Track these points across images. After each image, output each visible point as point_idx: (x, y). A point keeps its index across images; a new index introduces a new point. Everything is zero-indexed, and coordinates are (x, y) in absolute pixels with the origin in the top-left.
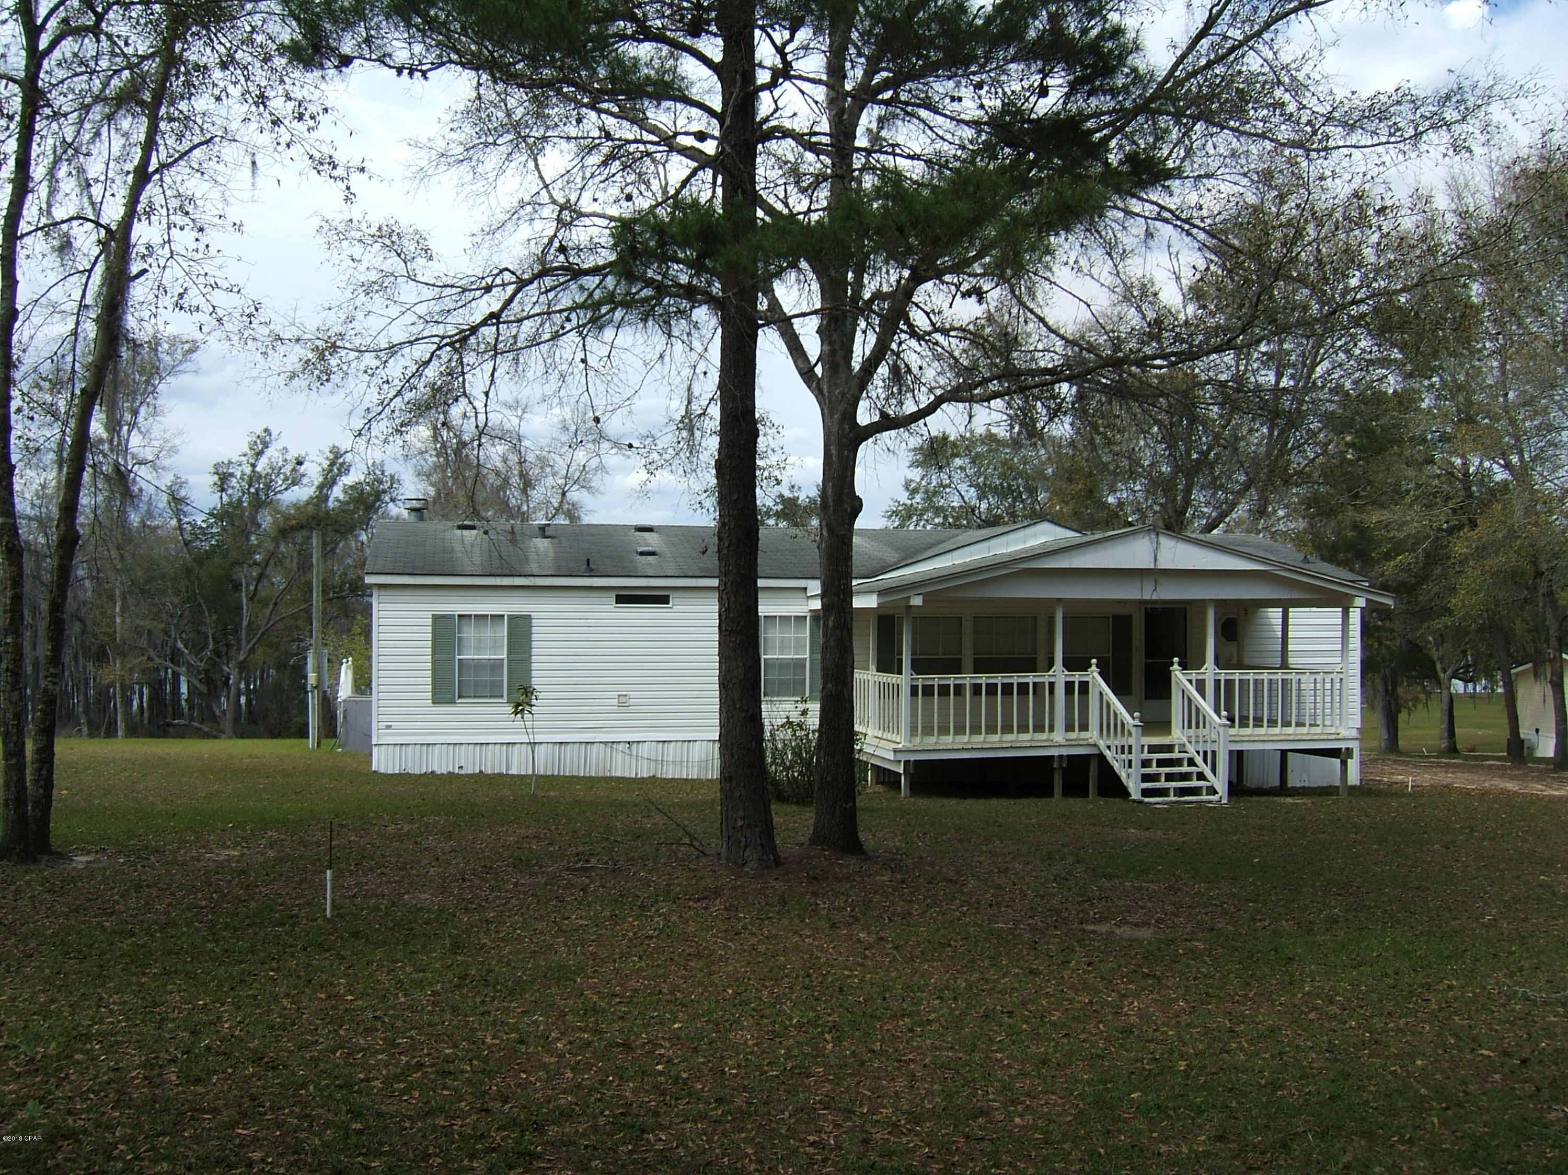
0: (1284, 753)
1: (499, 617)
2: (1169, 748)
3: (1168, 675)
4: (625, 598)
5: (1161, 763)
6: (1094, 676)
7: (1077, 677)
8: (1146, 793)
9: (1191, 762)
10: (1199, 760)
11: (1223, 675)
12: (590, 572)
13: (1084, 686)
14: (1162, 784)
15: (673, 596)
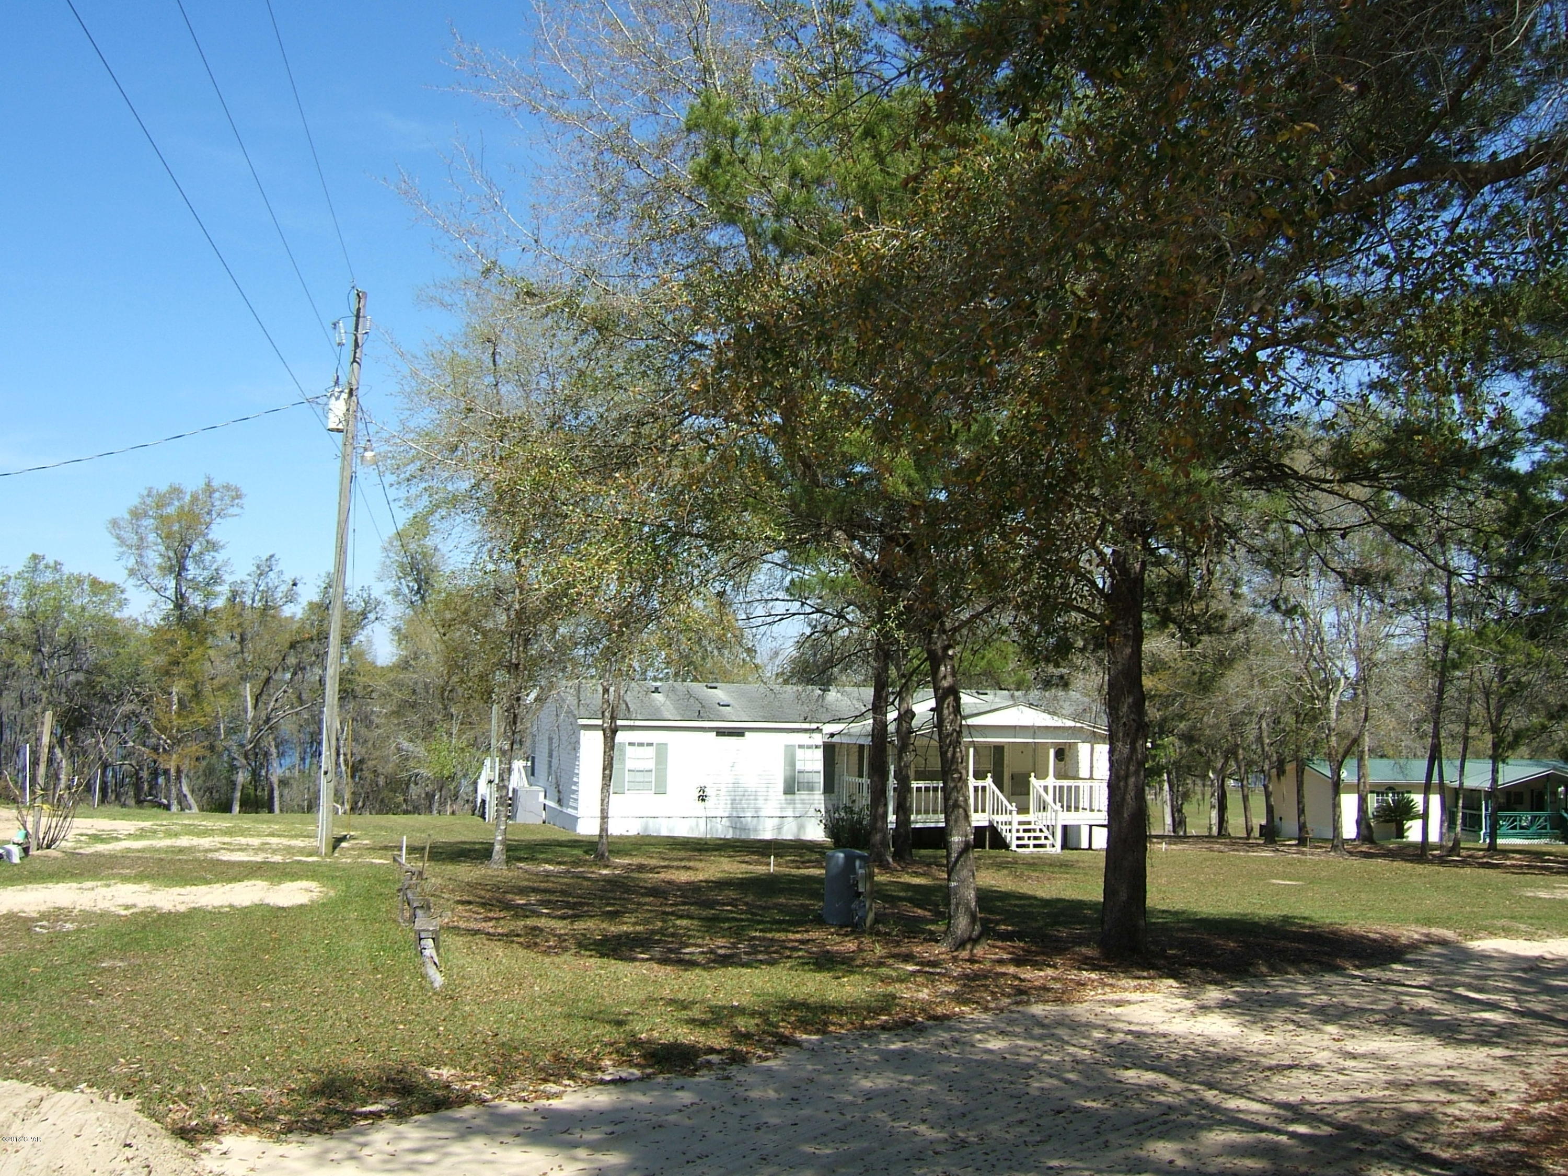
0: (1091, 826)
1: (650, 744)
2: (1029, 823)
3: (1028, 783)
4: (721, 732)
5: (1025, 831)
6: (989, 782)
7: (980, 783)
8: (1018, 846)
9: (1041, 830)
10: (1045, 829)
11: (1059, 783)
12: (700, 717)
13: (984, 788)
14: (1026, 842)
15: (747, 734)
